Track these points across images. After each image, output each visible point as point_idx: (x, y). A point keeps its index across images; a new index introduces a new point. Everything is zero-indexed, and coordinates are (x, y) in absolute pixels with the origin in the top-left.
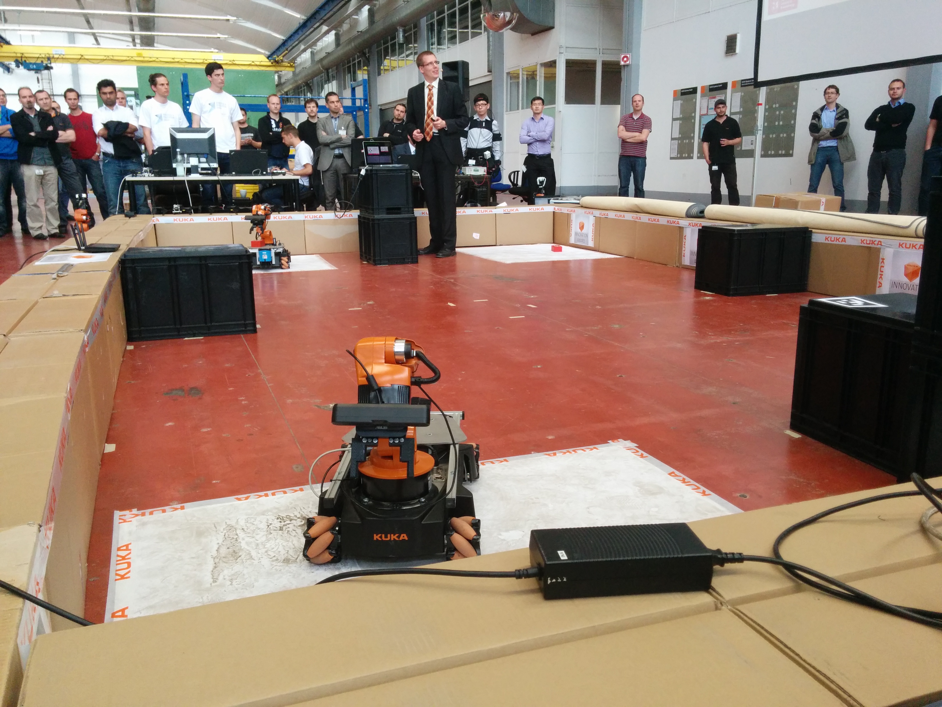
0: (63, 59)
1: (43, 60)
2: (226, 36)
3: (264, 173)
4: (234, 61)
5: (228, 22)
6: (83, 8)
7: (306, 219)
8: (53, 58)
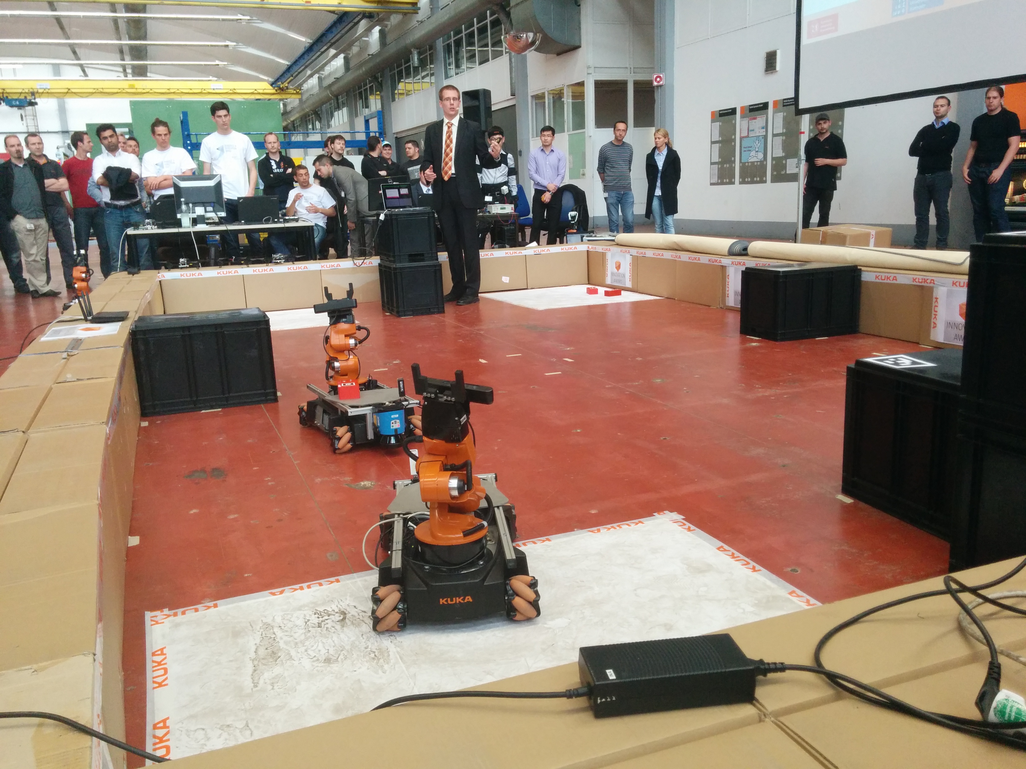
0: (48, 94)
1: (26, 95)
2: (226, 63)
3: (276, 220)
4: (235, 89)
5: (226, 48)
6: (68, 38)
7: (323, 268)
8: (37, 92)
